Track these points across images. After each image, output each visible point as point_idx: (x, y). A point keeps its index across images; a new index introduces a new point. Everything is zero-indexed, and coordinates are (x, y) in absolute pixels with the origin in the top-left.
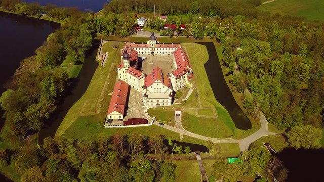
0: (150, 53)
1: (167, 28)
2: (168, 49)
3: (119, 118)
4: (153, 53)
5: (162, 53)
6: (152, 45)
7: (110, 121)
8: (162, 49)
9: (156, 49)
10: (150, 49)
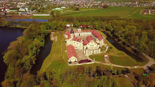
0: (78, 35)
1: (82, 26)
2: (87, 33)
3: (75, 61)
4: (79, 35)
5: (84, 35)
6: (79, 31)
7: (70, 63)
8: (84, 33)
9: (81, 33)
10: (78, 33)
